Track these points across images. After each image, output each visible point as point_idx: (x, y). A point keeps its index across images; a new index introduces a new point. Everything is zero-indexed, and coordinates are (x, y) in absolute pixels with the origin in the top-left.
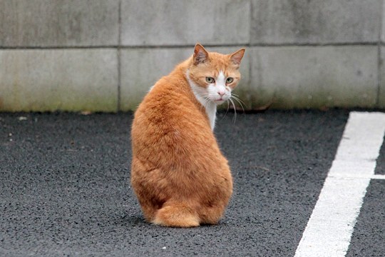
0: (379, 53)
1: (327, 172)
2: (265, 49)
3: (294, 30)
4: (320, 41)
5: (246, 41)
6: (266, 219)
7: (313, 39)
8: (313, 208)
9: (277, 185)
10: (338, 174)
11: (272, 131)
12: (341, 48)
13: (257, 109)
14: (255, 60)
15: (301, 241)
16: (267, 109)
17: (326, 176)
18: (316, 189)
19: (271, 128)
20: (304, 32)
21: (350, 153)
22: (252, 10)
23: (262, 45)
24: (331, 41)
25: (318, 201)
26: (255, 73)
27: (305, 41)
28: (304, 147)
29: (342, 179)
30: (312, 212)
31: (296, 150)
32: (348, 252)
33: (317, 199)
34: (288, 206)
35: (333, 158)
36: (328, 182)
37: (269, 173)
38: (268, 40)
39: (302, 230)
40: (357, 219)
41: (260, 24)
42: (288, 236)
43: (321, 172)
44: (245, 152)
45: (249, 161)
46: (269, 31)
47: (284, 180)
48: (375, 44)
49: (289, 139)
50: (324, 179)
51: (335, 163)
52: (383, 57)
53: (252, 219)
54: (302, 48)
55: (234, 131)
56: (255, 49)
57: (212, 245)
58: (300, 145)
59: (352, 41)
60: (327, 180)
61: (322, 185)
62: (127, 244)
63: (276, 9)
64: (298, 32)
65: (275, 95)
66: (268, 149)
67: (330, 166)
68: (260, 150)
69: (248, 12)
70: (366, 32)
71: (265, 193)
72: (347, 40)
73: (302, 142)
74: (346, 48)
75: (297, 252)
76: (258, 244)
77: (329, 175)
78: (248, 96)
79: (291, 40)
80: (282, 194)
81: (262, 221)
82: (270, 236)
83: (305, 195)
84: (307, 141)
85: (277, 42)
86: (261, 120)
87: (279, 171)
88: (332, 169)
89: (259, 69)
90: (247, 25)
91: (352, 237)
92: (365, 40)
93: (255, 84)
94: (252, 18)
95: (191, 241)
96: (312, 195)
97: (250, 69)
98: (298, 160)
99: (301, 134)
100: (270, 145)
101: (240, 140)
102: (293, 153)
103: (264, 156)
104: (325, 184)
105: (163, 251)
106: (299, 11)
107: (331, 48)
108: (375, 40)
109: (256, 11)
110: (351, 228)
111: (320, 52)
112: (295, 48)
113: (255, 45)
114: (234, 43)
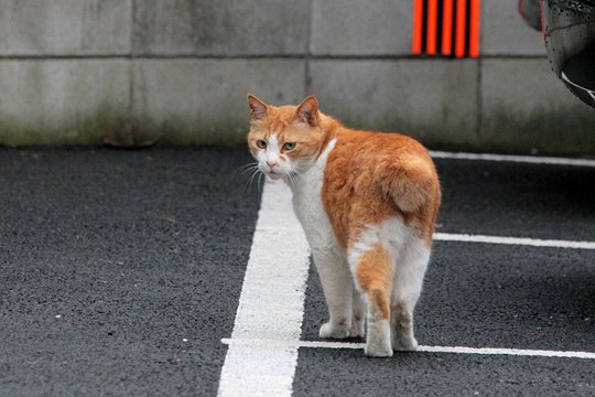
0: (307, 70)
1: (254, 225)
2: (152, 62)
3: (191, 36)
4: (227, 52)
5: (126, 52)
6: (186, 281)
7: (217, 49)
8: (245, 269)
9: (190, 239)
10: (270, 228)
11: (167, 172)
12: (254, 62)
13: (141, 144)
14: (138, 77)
15: (238, 310)
16: (155, 144)
17: (254, 230)
18: (244, 246)
19: (165, 168)
20: (206, 40)
21: (279, 201)
22: (135, 7)
23: (149, 56)
24: (241, 52)
25: (250, 262)
26: (138, 94)
27: (206, 51)
28: (216, 194)
29: (276, 233)
30: (244, 274)
31: (205, 196)
32: (304, 322)
33: (248, 258)
34: (211, 268)
35: (258, 208)
36: (257, 237)
37: (176, 226)
38: (157, 50)
39: (237, 296)
40: (307, 283)
41: (146, 27)
42: (219, 303)
43: (247, 225)
44: (137, 198)
45: (146, 210)
46: (158, 38)
47: (197, 234)
48: (301, 57)
49: (192, 183)
50: (252, 234)
51: (261, 213)
52: (311, 74)
53: (167, 282)
54: (202, 62)
55: (116, 172)
56: (138, 62)
57: (121, 313)
58: (210, 191)
59: (271, 52)
60: (256, 234)
61: (251, 241)
62: (7, 312)
63: (167, 8)
64: (196, 39)
65: (165, 126)
66: (167, 196)
67: (257, 217)
68: (156, 196)
69: (128, 12)
70: (289, 40)
71: (176, 251)
72: (264, 51)
73: (211, 186)
74: (262, 61)
75: (236, 323)
76: (182, 312)
77: (257, 228)
78: (128, 127)
79: (188, 50)
80: (200, 252)
81: (181, 283)
82: (196, 303)
83: (230, 253)
84: (218, 186)
85: (168, 52)
86: (149, 158)
87: (188, 222)
88: (259, 221)
89: (144, 89)
90: (127, 29)
91: (305, 306)
92: (287, 52)
93: (139, 110)
94: (134, 20)
95: (92, 308)
96: (240, 253)
97: (132, 90)
98: (212, 209)
99: (208, 177)
100: (168, 190)
101: (127, 184)
102: (202, 200)
103: (164, 205)
104: (255, 239)
105: (57, 320)
106: (199, 10)
107: (242, 62)
108: (302, 51)
109: (140, 10)
110: (301, 294)
111: (227, 67)
112: (192, 61)
113: (139, 57)
114: (109, 53)
